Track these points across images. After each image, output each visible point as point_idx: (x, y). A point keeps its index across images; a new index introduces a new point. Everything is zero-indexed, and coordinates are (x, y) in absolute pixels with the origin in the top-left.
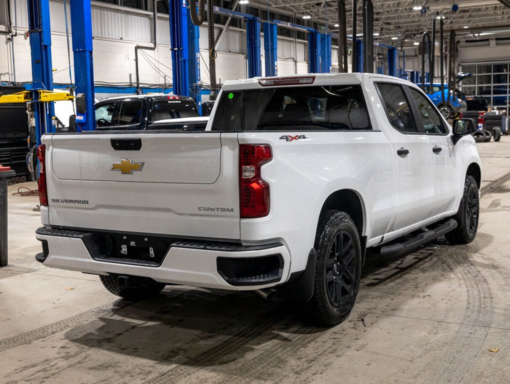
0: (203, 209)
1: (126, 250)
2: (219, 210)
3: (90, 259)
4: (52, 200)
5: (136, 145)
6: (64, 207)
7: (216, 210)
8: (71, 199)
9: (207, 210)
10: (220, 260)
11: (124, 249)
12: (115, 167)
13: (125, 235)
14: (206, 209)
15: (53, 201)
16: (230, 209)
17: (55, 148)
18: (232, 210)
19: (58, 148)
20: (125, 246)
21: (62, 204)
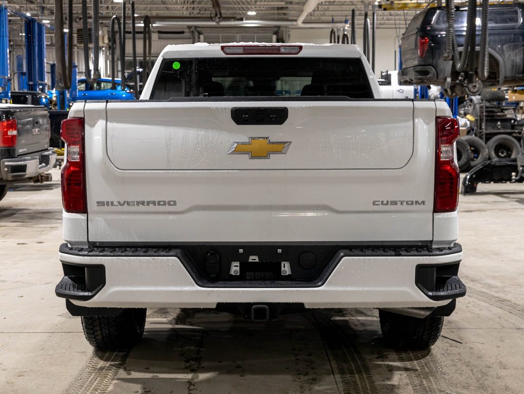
0: (380, 203)
1: (238, 269)
2: (405, 203)
3: (194, 286)
4: (98, 203)
5: (279, 116)
6: (123, 213)
7: (399, 203)
8: (139, 200)
9: (385, 204)
10: (420, 269)
11: (235, 268)
12: (240, 150)
13: (241, 247)
14: (385, 202)
15: (100, 204)
16: (420, 202)
17: (111, 122)
18: (423, 203)
19: (118, 122)
20: (238, 264)
21: (120, 208)
